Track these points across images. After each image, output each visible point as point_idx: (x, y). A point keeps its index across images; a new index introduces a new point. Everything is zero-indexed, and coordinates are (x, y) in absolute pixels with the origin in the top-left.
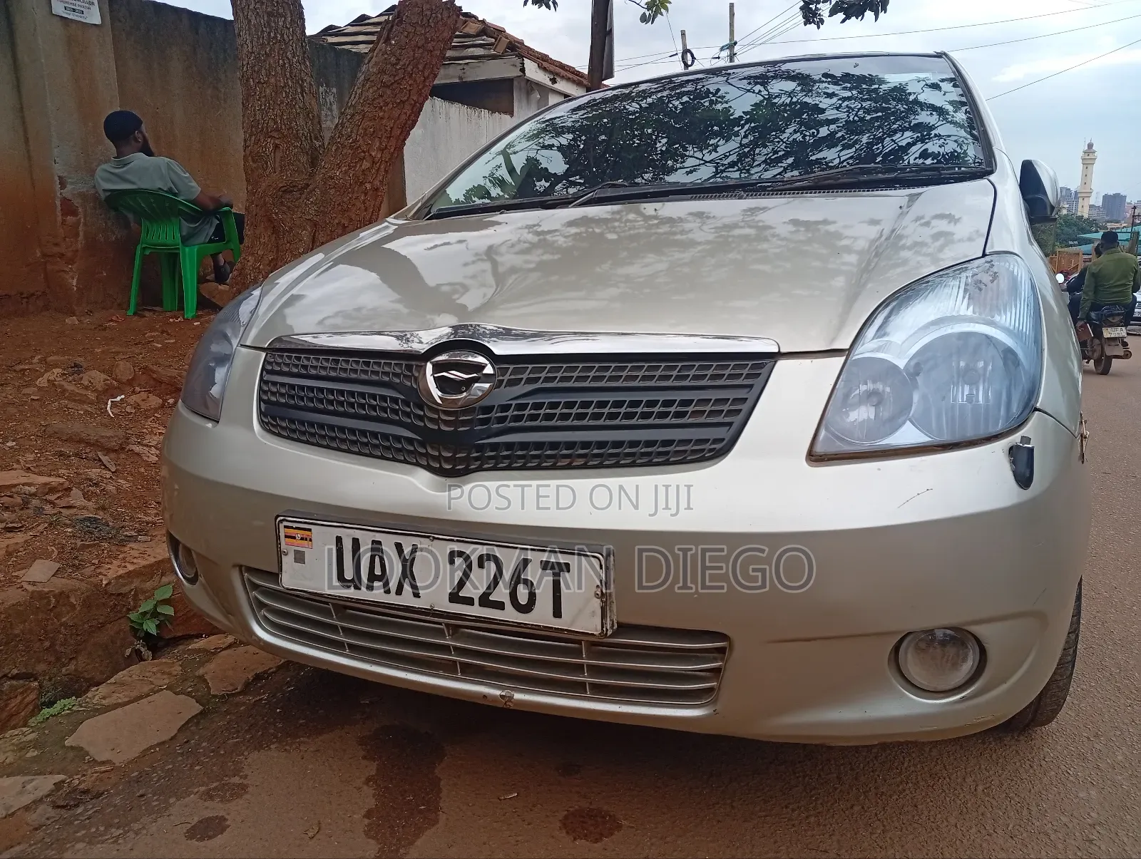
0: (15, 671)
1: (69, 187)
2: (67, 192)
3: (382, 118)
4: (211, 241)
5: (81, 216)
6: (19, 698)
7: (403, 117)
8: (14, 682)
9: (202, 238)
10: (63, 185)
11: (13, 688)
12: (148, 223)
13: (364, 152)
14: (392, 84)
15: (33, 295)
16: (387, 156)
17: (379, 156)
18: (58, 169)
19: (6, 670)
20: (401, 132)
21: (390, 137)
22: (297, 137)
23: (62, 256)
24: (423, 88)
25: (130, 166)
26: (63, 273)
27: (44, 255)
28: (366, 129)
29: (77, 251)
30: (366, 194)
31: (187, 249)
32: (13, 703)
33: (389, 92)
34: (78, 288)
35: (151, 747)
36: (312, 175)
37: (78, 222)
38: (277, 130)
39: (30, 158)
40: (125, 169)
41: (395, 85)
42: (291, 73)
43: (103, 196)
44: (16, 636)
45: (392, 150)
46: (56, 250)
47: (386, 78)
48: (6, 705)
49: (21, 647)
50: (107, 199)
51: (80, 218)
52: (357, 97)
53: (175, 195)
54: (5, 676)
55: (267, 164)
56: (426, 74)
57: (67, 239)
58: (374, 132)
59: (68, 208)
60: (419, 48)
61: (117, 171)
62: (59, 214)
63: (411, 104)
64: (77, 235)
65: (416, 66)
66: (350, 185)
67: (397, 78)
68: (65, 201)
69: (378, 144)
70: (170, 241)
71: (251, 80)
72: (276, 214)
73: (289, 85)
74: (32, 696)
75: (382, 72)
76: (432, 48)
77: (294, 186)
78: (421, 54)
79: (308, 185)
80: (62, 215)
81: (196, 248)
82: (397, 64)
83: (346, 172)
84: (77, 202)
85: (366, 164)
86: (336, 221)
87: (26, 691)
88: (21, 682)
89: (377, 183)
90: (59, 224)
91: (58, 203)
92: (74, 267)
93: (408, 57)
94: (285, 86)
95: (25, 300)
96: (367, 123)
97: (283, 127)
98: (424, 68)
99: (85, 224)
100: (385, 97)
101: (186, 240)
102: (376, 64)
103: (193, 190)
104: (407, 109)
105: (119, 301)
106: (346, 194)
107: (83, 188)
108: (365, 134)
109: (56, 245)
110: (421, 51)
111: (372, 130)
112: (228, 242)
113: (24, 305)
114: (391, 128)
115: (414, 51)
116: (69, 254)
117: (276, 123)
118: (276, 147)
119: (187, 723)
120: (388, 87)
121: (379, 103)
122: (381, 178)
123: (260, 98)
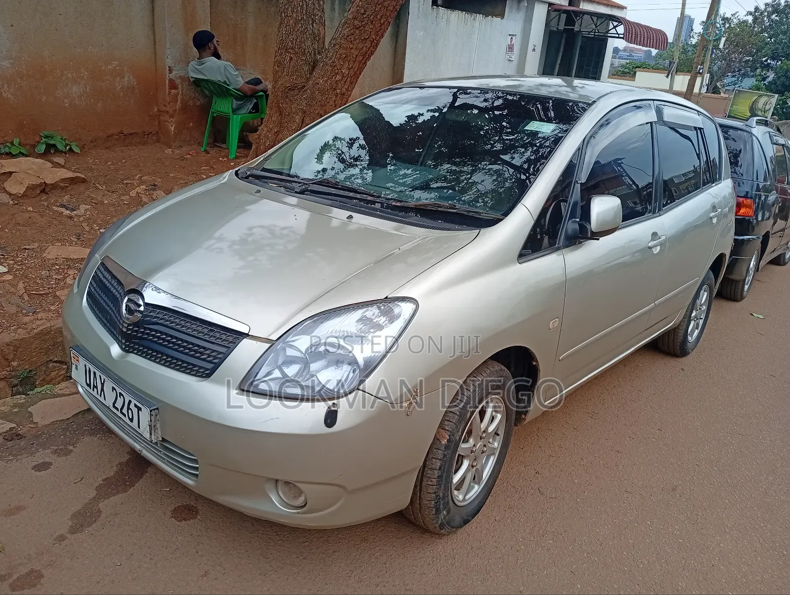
0: (56, 359)
1: (174, 73)
2: (172, 76)
3: (351, 49)
4: (250, 112)
5: (180, 90)
6: (56, 372)
7: (365, 49)
8: (55, 364)
9: (244, 111)
10: (171, 71)
11: (54, 367)
12: (216, 98)
13: (338, 69)
14: (360, 27)
15: (151, 133)
16: (352, 73)
17: (347, 73)
18: (169, 62)
19: (51, 358)
20: (363, 58)
21: (355, 61)
22: (304, 54)
23: (167, 112)
24: (380, 30)
25: (205, 65)
26: (167, 123)
27: (159, 111)
28: (341, 55)
29: (176, 110)
30: (336, 96)
31: (235, 116)
32: (53, 374)
33: (357, 32)
34: (175, 133)
35: (57, 421)
36: (308, 80)
37: (178, 94)
38: (292, 48)
39: (155, 53)
40: (203, 66)
41: (362, 28)
42: (306, 10)
43: (192, 80)
44: (59, 342)
45: (355, 70)
46: (165, 108)
47: (356, 22)
48: (50, 374)
49: (60, 348)
50: (194, 81)
51: (179, 91)
52: (339, 34)
53: (228, 85)
54: (51, 360)
55: (284, 70)
56: (382, 22)
57: (171, 103)
58: (345, 57)
59: (173, 85)
60: (379, 4)
61: (198, 67)
62: (167, 87)
63: (371, 41)
64: (177, 101)
65: (376, 16)
66: (328, 89)
67: (363, 23)
68: (171, 81)
69: (347, 65)
70: (226, 110)
71: (283, 13)
72: (282, 104)
73: (304, 19)
74: (63, 372)
75: (355, 18)
76: (387, 5)
77: (295, 87)
78: (380, 8)
79: (304, 86)
80: (169, 89)
81: (240, 117)
82: (364, 14)
83: (326, 81)
84: (178, 81)
85: (338, 77)
86: (317, 112)
87: (60, 369)
88: (58, 364)
89: (344, 90)
90: (167, 94)
91: (167, 82)
92: (173, 120)
93: (371, 10)
94: (301, 20)
95: (147, 136)
96: (341, 51)
97: (296, 47)
98: (381, 18)
99: (182, 94)
100: (354, 35)
101: (234, 111)
102: (352, 13)
103: (239, 83)
104: (368, 44)
105: (198, 141)
106: (324, 95)
107: (182, 73)
108: (340, 58)
109: (165, 106)
110: (380, 6)
111: (344, 56)
112: (262, 113)
113: (146, 138)
114: (356, 56)
115: (376, 6)
116: (171, 112)
117: (292, 44)
118: (291, 59)
119: (78, 413)
120: (358, 28)
121: (351, 39)
122: (347, 87)
123: (286, 26)
